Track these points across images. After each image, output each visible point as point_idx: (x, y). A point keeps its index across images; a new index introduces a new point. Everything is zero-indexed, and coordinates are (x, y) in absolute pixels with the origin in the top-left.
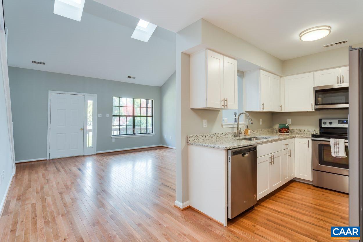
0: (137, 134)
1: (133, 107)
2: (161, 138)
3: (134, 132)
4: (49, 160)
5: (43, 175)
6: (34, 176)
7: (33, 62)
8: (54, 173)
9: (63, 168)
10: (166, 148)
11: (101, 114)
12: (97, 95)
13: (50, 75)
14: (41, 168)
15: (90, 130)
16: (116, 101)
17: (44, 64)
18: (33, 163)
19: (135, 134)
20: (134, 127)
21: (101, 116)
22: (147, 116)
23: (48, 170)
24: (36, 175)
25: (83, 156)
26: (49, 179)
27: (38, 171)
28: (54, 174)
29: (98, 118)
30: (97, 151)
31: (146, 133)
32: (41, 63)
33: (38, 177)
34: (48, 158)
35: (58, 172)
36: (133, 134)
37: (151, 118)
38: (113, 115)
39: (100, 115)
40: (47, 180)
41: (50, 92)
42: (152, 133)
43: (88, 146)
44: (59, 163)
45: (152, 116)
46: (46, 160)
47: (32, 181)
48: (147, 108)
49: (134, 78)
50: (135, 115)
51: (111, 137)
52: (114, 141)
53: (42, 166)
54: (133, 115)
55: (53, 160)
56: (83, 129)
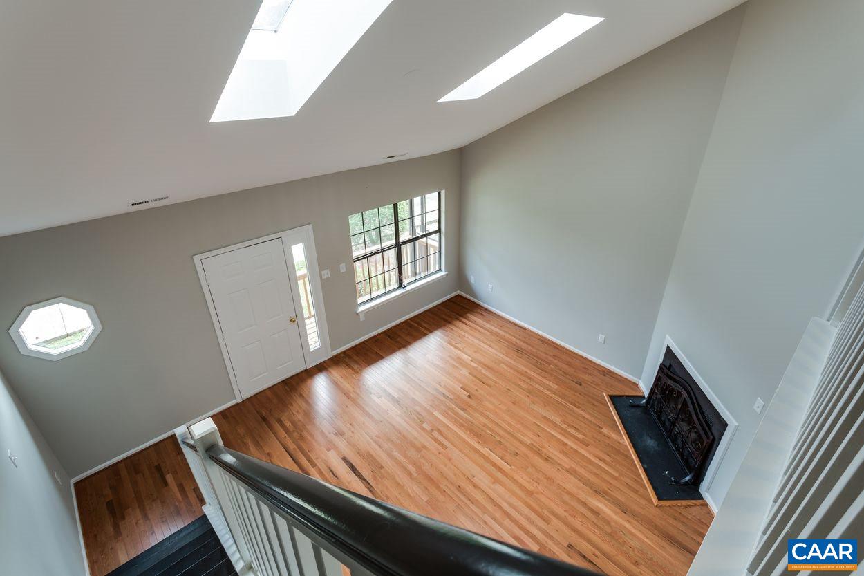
1: (395, 222)
2: (460, 278)
3: (400, 281)
4: (243, 401)
11: (328, 271)
12: (310, 227)
20: (400, 271)
21: (329, 276)
22: (427, 235)
25: (307, 370)
29: (323, 281)
30: (332, 351)
32: (156, 200)
34: (239, 400)
36: (400, 287)
37: (437, 235)
38: (354, 259)
39: (326, 274)
41: (197, 258)
42: (440, 270)
45: (439, 231)
46: (237, 404)
49: (402, 155)
50: (400, 242)
51: (357, 314)
52: (364, 319)
54: (396, 244)
55: (249, 399)
56: (296, 320)
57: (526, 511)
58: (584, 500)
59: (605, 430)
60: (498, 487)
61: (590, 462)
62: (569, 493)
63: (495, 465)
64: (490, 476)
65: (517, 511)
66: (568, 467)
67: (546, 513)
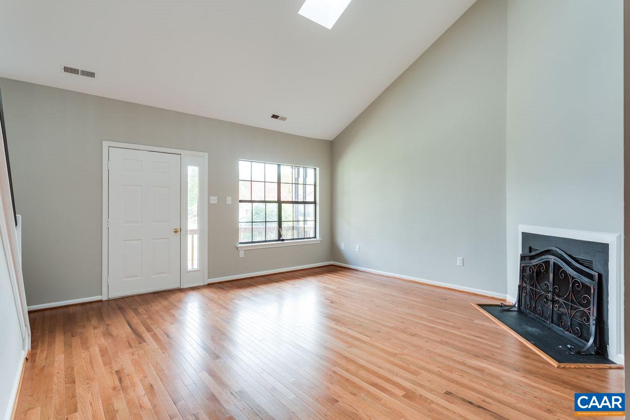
0: (286, 240)
1: (278, 183)
2: (333, 249)
3: (280, 235)
4: (108, 301)
5: (104, 352)
6: (81, 358)
7: (67, 69)
8: (130, 346)
9: (149, 330)
10: (347, 270)
11: (216, 198)
12: (206, 155)
13: (104, 104)
14: (95, 328)
15: (193, 232)
16: (245, 168)
17: (92, 75)
18: (71, 309)
19: (283, 240)
20: (280, 226)
21: (216, 202)
22: (304, 203)
23: (112, 335)
24: (85, 354)
25: (180, 290)
26: (123, 369)
27: (87, 338)
28: (131, 350)
29: (210, 206)
30: (208, 278)
31: (304, 238)
32: (85, 73)
33: (91, 363)
34: (104, 298)
35: (140, 343)
36: (279, 240)
37: (313, 206)
38: (240, 199)
39: (214, 200)
40: (117, 372)
41: (105, 144)
42: (315, 237)
43: (193, 268)
44: (132, 309)
45: (315, 203)
46: (101, 301)
47: (77, 379)
48: (304, 184)
49: (284, 119)
50: (281, 200)
51: (237, 248)
52: (243, 256)
53: (94, 322)
54: (278, 201)
55: (115, 300)
56: (179, 231)
57: (388, 366)
58: (462, 361)
59: (477, 321)
60: (354, 350)
61: (465, 338)
62: (441, 356)
63: (353, 337)
64: (345, 342)
65: (376, 366)
66: (438, 340)
67: (413, 368)
